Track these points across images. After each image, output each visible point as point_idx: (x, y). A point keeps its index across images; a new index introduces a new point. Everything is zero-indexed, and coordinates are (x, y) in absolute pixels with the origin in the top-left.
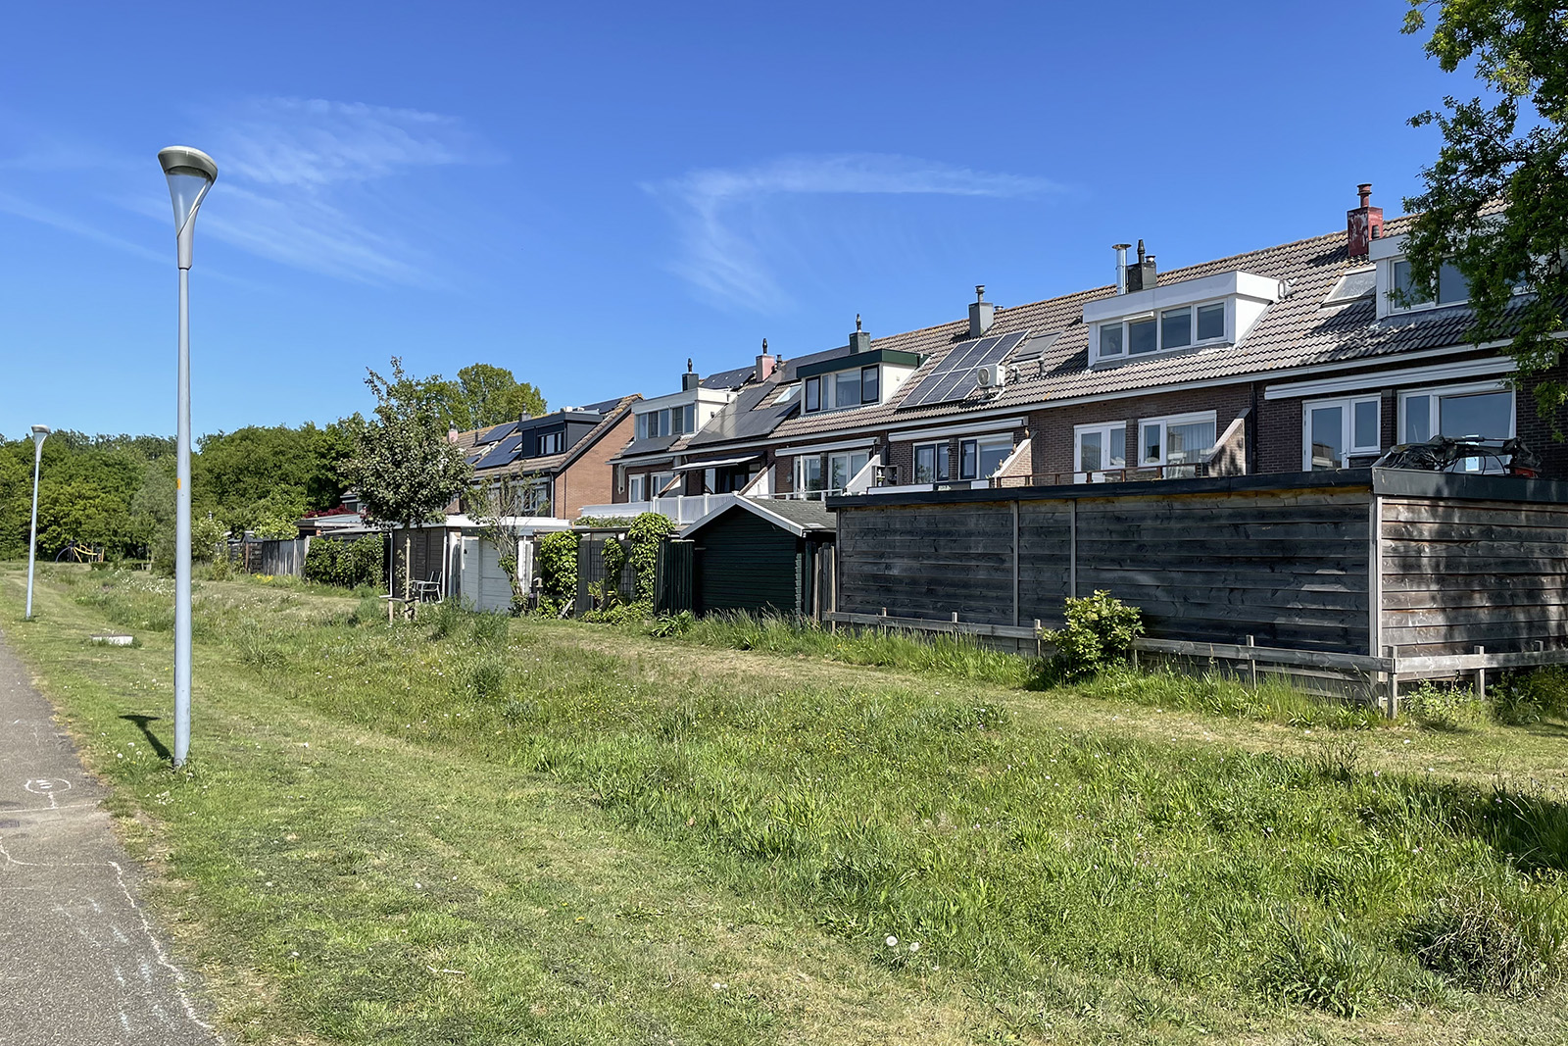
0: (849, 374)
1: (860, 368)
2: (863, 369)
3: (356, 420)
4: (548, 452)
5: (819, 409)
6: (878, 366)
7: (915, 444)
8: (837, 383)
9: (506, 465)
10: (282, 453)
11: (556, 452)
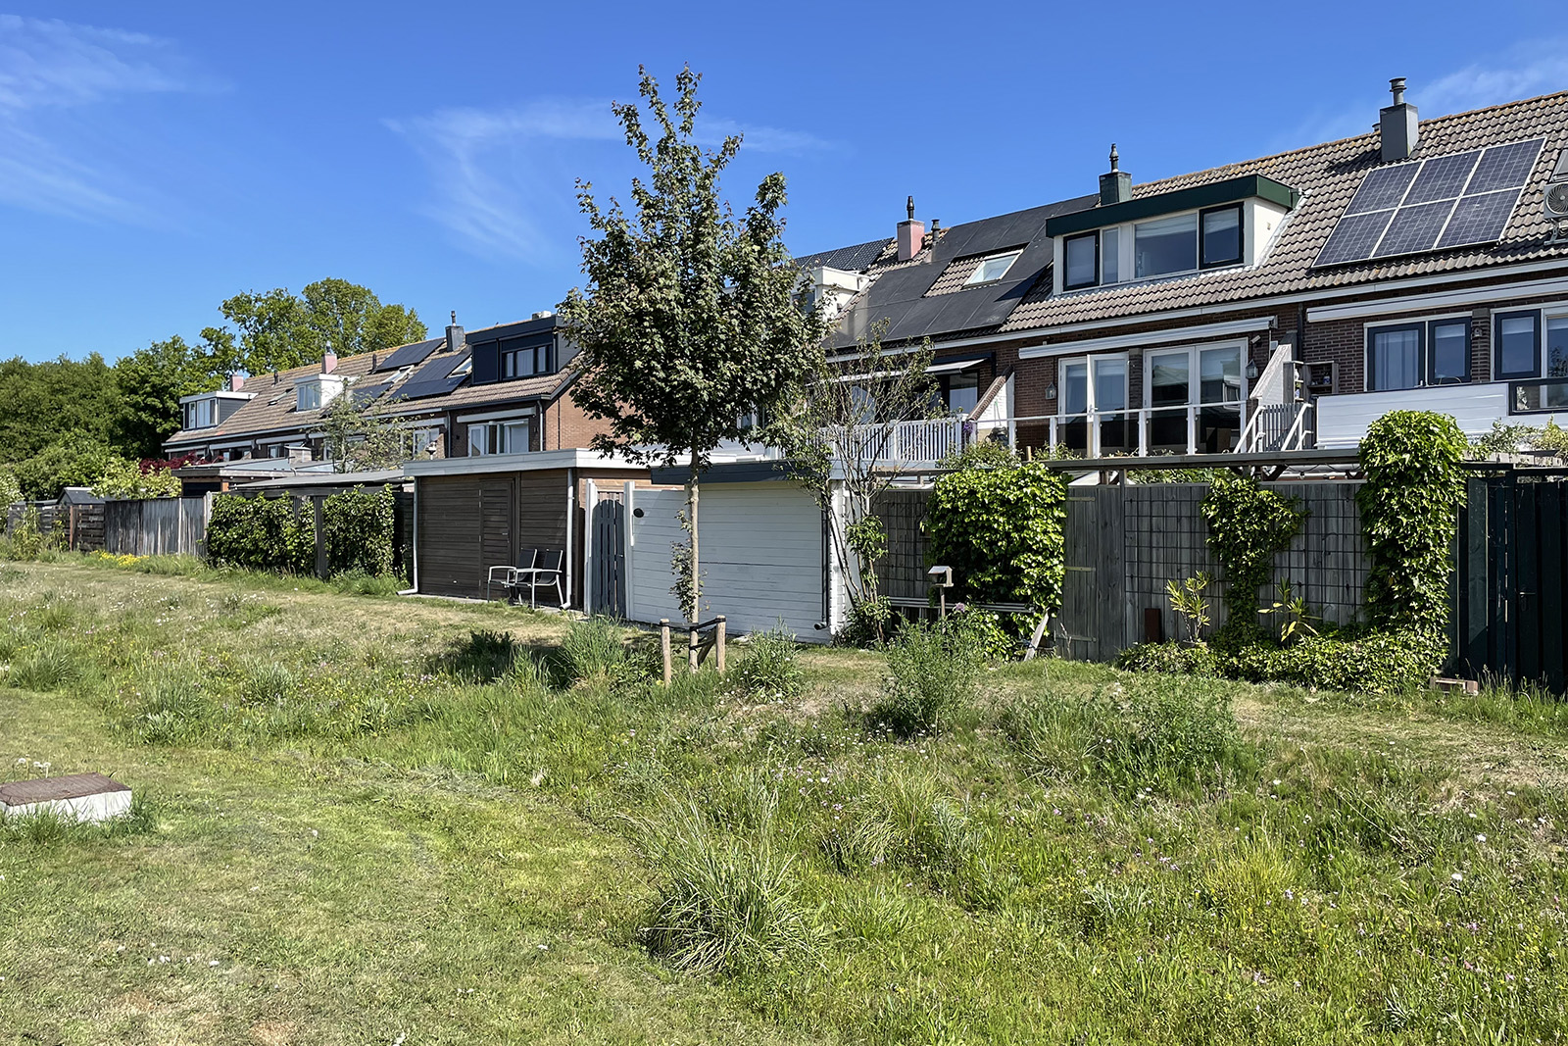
0: (1166, 224)
1: (1197, 211)
2: (1202, 213)
3: (176, 346)
4: (519, 375)
5: (1096, 283)
6: (1240, 206)
7: (1367, 325)
8: (1136, 239)
9: (449, 394)
10: (63, 391)
11: (536, 374)
